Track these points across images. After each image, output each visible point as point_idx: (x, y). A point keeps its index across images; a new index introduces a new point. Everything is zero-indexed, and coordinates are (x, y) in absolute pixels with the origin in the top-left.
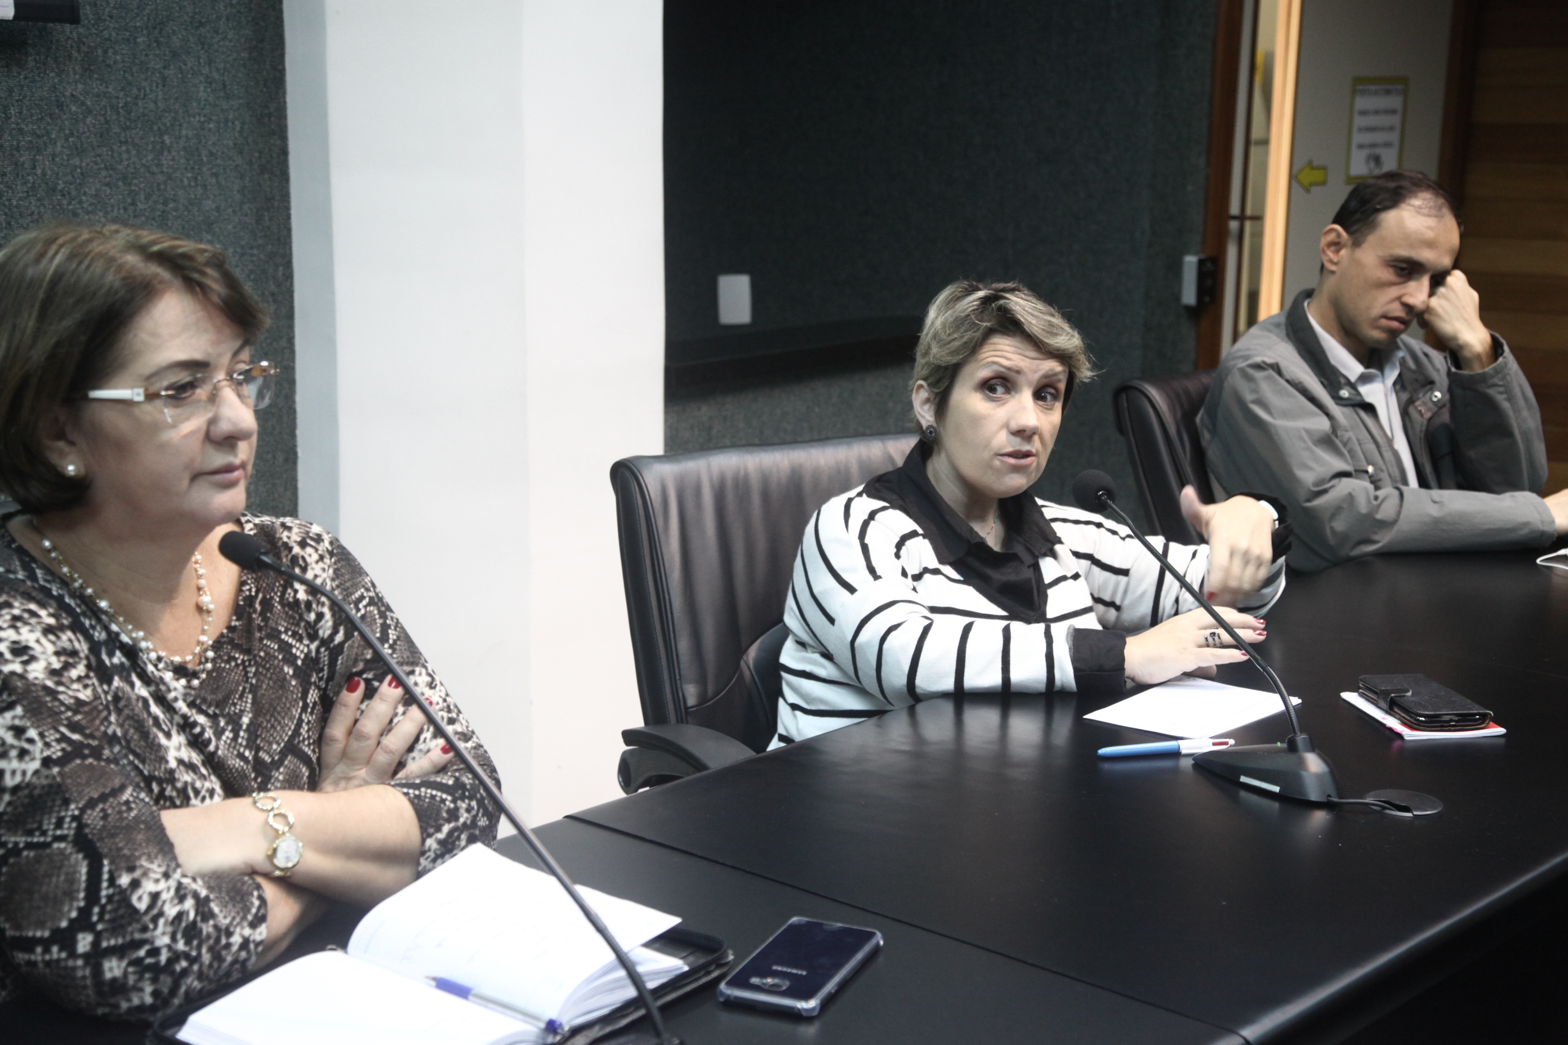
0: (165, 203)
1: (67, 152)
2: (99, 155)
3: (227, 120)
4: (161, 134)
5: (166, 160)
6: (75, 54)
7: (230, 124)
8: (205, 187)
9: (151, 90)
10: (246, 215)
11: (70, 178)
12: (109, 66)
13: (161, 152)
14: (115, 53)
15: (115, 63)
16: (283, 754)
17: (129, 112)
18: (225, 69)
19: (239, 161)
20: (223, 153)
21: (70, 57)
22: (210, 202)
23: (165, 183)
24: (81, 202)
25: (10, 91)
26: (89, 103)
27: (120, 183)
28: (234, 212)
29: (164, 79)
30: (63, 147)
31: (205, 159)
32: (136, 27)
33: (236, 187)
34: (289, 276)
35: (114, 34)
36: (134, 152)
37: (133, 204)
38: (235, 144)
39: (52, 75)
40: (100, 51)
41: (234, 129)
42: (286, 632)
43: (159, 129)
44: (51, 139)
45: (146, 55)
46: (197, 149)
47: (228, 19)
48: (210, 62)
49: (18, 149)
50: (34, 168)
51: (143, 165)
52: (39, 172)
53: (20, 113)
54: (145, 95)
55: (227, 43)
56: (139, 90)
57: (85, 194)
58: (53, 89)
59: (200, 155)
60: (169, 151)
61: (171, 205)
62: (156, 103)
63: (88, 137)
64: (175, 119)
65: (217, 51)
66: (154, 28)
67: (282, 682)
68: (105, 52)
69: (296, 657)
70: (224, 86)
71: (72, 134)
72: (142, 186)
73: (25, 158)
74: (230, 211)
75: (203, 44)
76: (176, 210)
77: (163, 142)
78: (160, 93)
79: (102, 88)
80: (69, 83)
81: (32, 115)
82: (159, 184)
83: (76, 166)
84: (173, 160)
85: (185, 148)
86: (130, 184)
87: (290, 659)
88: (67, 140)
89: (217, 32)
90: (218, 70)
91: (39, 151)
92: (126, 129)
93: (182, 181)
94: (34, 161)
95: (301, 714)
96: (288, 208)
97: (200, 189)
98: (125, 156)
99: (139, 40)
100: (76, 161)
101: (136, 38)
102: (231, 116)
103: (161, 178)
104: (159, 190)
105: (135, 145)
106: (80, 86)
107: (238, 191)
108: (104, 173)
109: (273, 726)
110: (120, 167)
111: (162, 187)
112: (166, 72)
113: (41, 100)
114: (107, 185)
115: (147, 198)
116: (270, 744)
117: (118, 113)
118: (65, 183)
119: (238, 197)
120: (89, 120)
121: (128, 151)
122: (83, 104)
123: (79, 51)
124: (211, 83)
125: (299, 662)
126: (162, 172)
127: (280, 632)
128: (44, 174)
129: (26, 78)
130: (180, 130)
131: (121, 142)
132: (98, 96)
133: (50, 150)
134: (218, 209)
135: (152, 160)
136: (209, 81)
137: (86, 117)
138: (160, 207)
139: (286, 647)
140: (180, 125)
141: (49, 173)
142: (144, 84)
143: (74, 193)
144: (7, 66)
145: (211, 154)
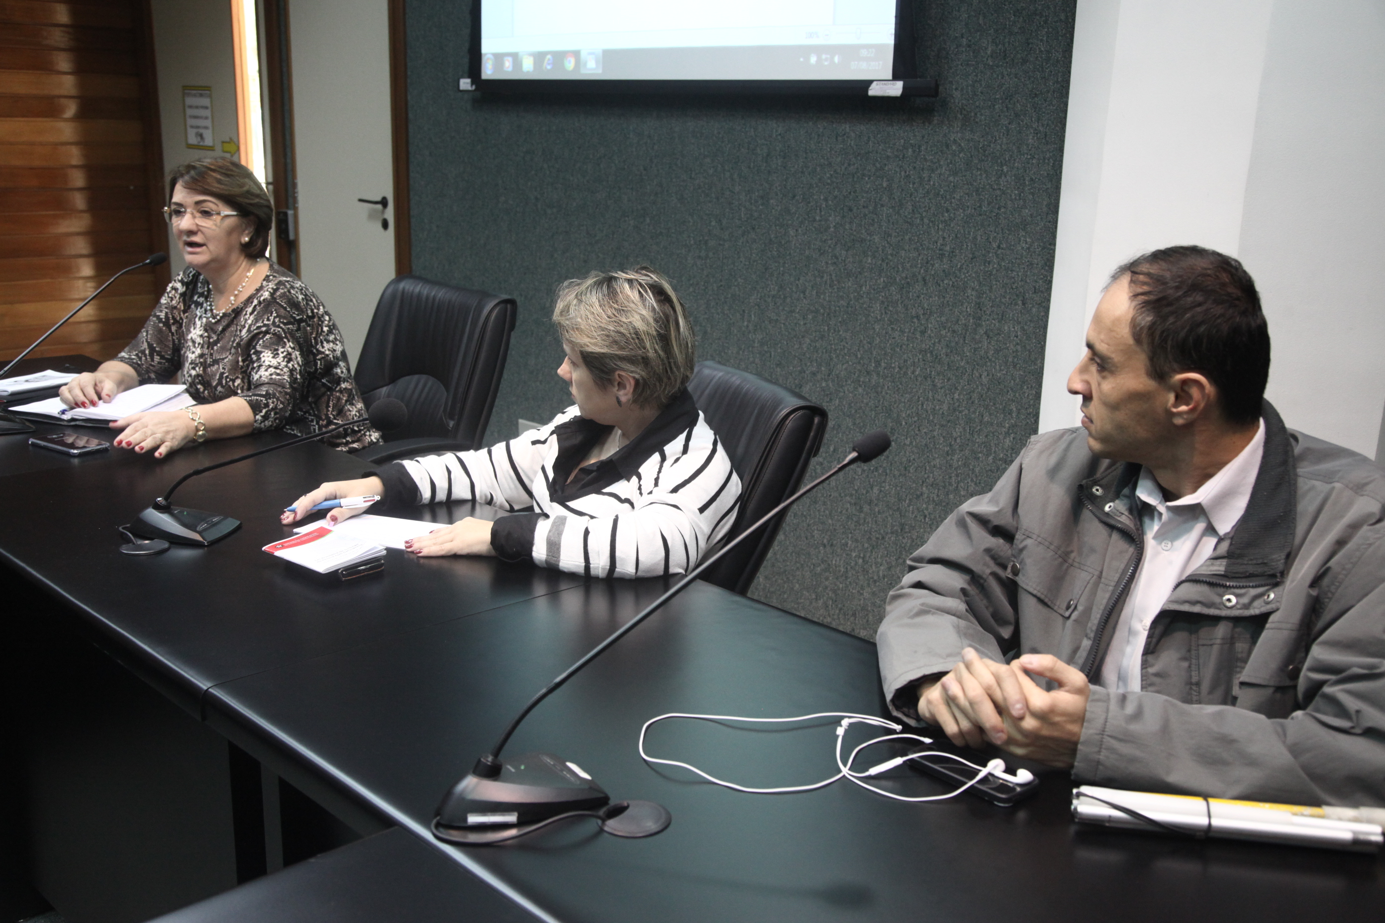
0: (999, 208)
1: (948, 173)
2: (965, 176)
3: (1044, 158)
4: (1002, 166)
5: (1003, 181)
6: (959, 116)
7: (1047, 161)
8: (1024, 200)
9: (1000, 138)
10: (1049, 222)
11: (946, 188)
12: (977, 122)
13: (1000, 177)
14: (981, 115)
15: (980, 121)
17: (985, 151)
18: (1047, 125)
19: (1049, 186)
20: (1039, 180)
21: (956, 117)
22: (1027, 211)
23: (1001, 196)
24: (951, 203)
25: (923, 137)
26: (963, 145)
27: (974, 194)
28: (1041, 219)
29: (1008, 130)
30: (946, 170)
31: (1027, 183)
32: (995, 99)
33: (1045, 203)
35: (982, 103)
36: (984, 176)
37: (980, 207)
38: (1048, 174)
39: (945, 128)
40: (973, 114)
41: (1048, 164)
43: (1001, 162)
44: (940, 165)
45: (999, 116)
46: (1023, 176)
47: (1054, 92)
48: (1038, 120)
49: (923, 169)
50: (929, 181)
51: (989, 184)
52: (932, 183)
53: (926, 149)
54: (995, 140)
55: (1051, 107)
56: (992, 137)
57: (954, 198)
58: (945, 135)
59: (1024, 180)
60: (1006, 177)
61: (1003, 210)
62: (1001, 146)
63: (960, 165)
64: (1011, 156)
65: (1044, 113)
66: (1006, 99)
68: (976, 114)
70: (1046, 135)
71: (951, 163)
72: (986, 196)
73: (925, 175)
74: (1039, 218)
75: (1035, 108)
76: (1005, 213)
77: (1002, 171)
78: (1004, 140)
79: (971, 136)
80: (953, 133)
81: (932, 151)
82: (996, 196)
83: (951, 182)
84: (1007, 181)
85: (1015, 175)
86: (979, 195)
88: (948, 165)
89: (1045, 101)
90: (1043, 125)
91: (933, 171)
92: (981, 161)
93: (1011, 196)
94: (930, 177)
97: (1021, 202)
98: (979, 177)
99: (997, 107)
100: (951, 178)
101: (994, 106)
102: (1048, 155)
103: (998, 192)
104: (996, 200)
105: (986, 171)
106: (959, 135)
107: (1046, 206)
108: (966, 186)
110: (975, 184)
111: (999, 198)
112: (1010, 126)
113: (938, 142)
114: (967, 194)
115: (989, 204)
117: (979, 151)
118: (944, 191)
119: (1045, 209)
120: (961, 155)
121: (981, 175)
122: (960, 145)
123: (961, 114)
124: (1037, 133)
126: (1000, 189)
128: (934, 185)
129: (932, 129)
130: (1014, 163)
131: (978, 169)
132: (968, 140)
133: (939, 171)
134: (1031, 215)
135: (995, 181)
136: (1037, 132)
137: (960, 153)
138: (996, 211)
140: (1015, 160)
141: (937, 184)
142: (996, 134)
143: (948, 197)
144: (924, 123)
145: (1032, 180)
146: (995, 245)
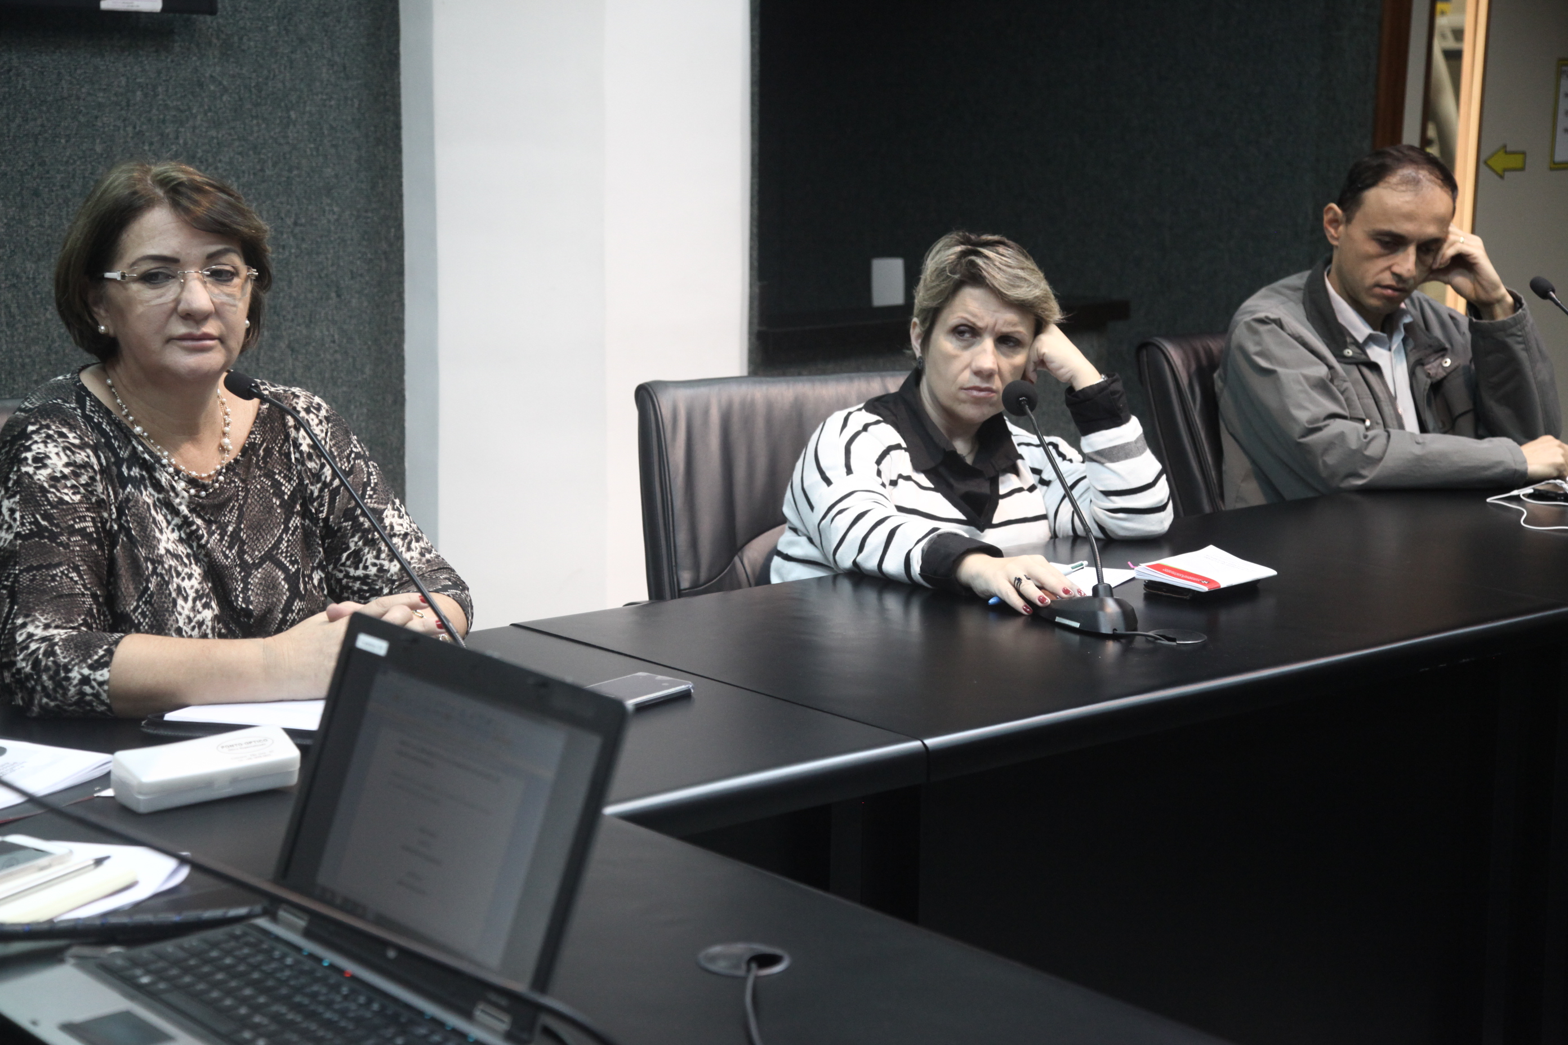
0: (290, 171)
1: (205, 125)
2: (233, 128)
3: (346, 98)
4: (288, 110)
5: (291, 133)
6: (215, 41)
7: (349, 102)
8: (325, 156)
9: (280, 72)
10: (362, 182)
11: (207, 147)
12: (243, 51)
13: (287, 126)
14: (249, 40)
15: (249, 48)
16: (263, 560)
17: (260, 91)
18: (345, 53)
19: (357, 134)
20: (342, 127)
21: (210, 43)
22: (329, 170)
23: (290, 152)
24: (216, 168)
25: (159, 72)
26: (225, 83)
27: (251, 153)
28: (351, 179)
29: (291, 61)
30: (202, 120)
31: (326, 132)
32: (268, 18)
33: (353, 157)
34: (400, 237)
35: (248, 24)
36: (264, 126)
37: (262, 170)
38: (353, 119)
39: (194, 58)
40: (236, 39)
41: (352, 106)
42: (279, 474)
43: (286, 106)
44: (192, 114)
45: (276, 41)
46: (319, 124)
47: (349, 10)
48: (332, 47)
49: (164, 121)
50: (177, 138)
51: (271, 137)
52: (181, 141)
53: (167, 91)
54: (275, 76)
55: (348, 31)
56: (269, 72)
57: (220, 161)
58: (196, 70)
59: (321, 129)
60: (295, 125)
61: (295, 172)
62: (284, 84)
63: (224, 113)
64: (300, 97)
65: (339, 38)
66: (284, 18)
67: (270, 509)
68: (241, 39)
69: (284, 493)
70: (345, 68)
71: (210, 110)
72: (270, 155)
73: (169, 129)
74: (347, 178)
75: (326, 31)
76: (299, 176)
77: (289, 117)
78: (288, 74)
79: (237, 70)
80: (208, 66)
81: (176, 93)
82: (284, 154)
83: (213, 138)
84: (298, 132)
85: (308, 123)
86: (259, 153)
87: (279, 494)
88: (206, 114)
89: (339, 21)
90: (339, 54)
91: (182, 124)
92: (257, 105)
93: (305, 152)
94: (177, 132)
95: (281, 534)
96: (400, 177)
97: (321, 159)
98: (256, 129)
99: (271, 28)
100: (213, 133)
101: (267, 27)
102: (350, 95)
103: (287, 148)
104: (285, 158)
105: (264, 119)
106: (218, 69)
107: (356, 161)
108: (237, 143)
109: (257, 538)
110: (251, 138)
111: (288, 156)
112: (293, 56)
113: (185, 80)
114: (240, 153)
115: (275, 164)
116: (254, 551)
117: (250, 91)
118: (203, 151)
119: (355, 166)
120: (225, 98)
121: (258, 125)
122: (220, 83)
123: (218, 38)
124: (332, 66)
125: (286, 497)
126: (288, 143)
127: (275, 473)
128: (185, 143)
129: (172, 61)
130: (305, 106)
131: (252, 116)
132: (233, 76)
133: (191, 123)
134: (336, 176)
135: (279, 133)
136: (331, 64)
137: (222, 95)
138: (285, 173)
139: (276, 485)
140: (305, 102)
141: (190, 142)
142: (274, 66)
143: (210, 160)
144: (157, 51)
145: (332, 128)
146: (289, 222)
